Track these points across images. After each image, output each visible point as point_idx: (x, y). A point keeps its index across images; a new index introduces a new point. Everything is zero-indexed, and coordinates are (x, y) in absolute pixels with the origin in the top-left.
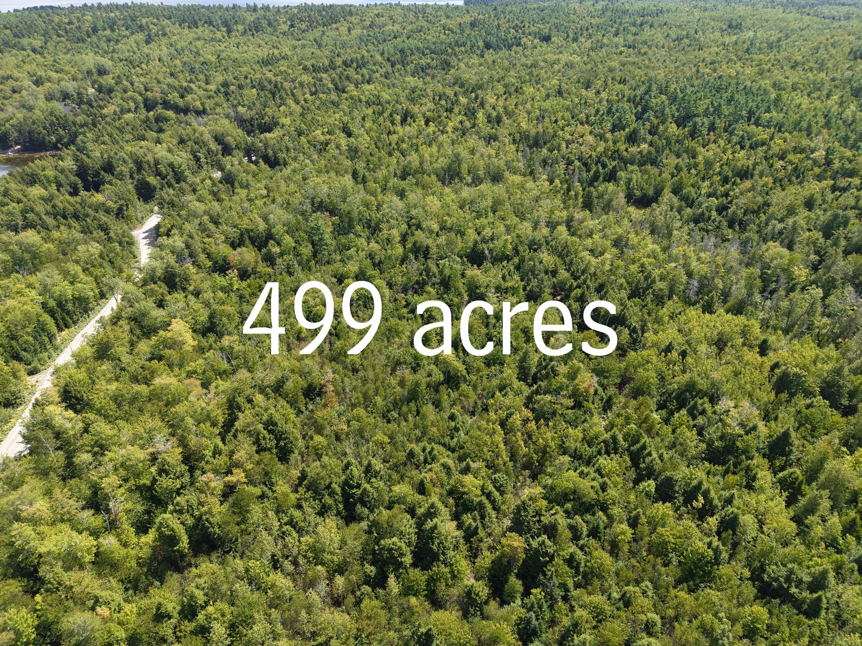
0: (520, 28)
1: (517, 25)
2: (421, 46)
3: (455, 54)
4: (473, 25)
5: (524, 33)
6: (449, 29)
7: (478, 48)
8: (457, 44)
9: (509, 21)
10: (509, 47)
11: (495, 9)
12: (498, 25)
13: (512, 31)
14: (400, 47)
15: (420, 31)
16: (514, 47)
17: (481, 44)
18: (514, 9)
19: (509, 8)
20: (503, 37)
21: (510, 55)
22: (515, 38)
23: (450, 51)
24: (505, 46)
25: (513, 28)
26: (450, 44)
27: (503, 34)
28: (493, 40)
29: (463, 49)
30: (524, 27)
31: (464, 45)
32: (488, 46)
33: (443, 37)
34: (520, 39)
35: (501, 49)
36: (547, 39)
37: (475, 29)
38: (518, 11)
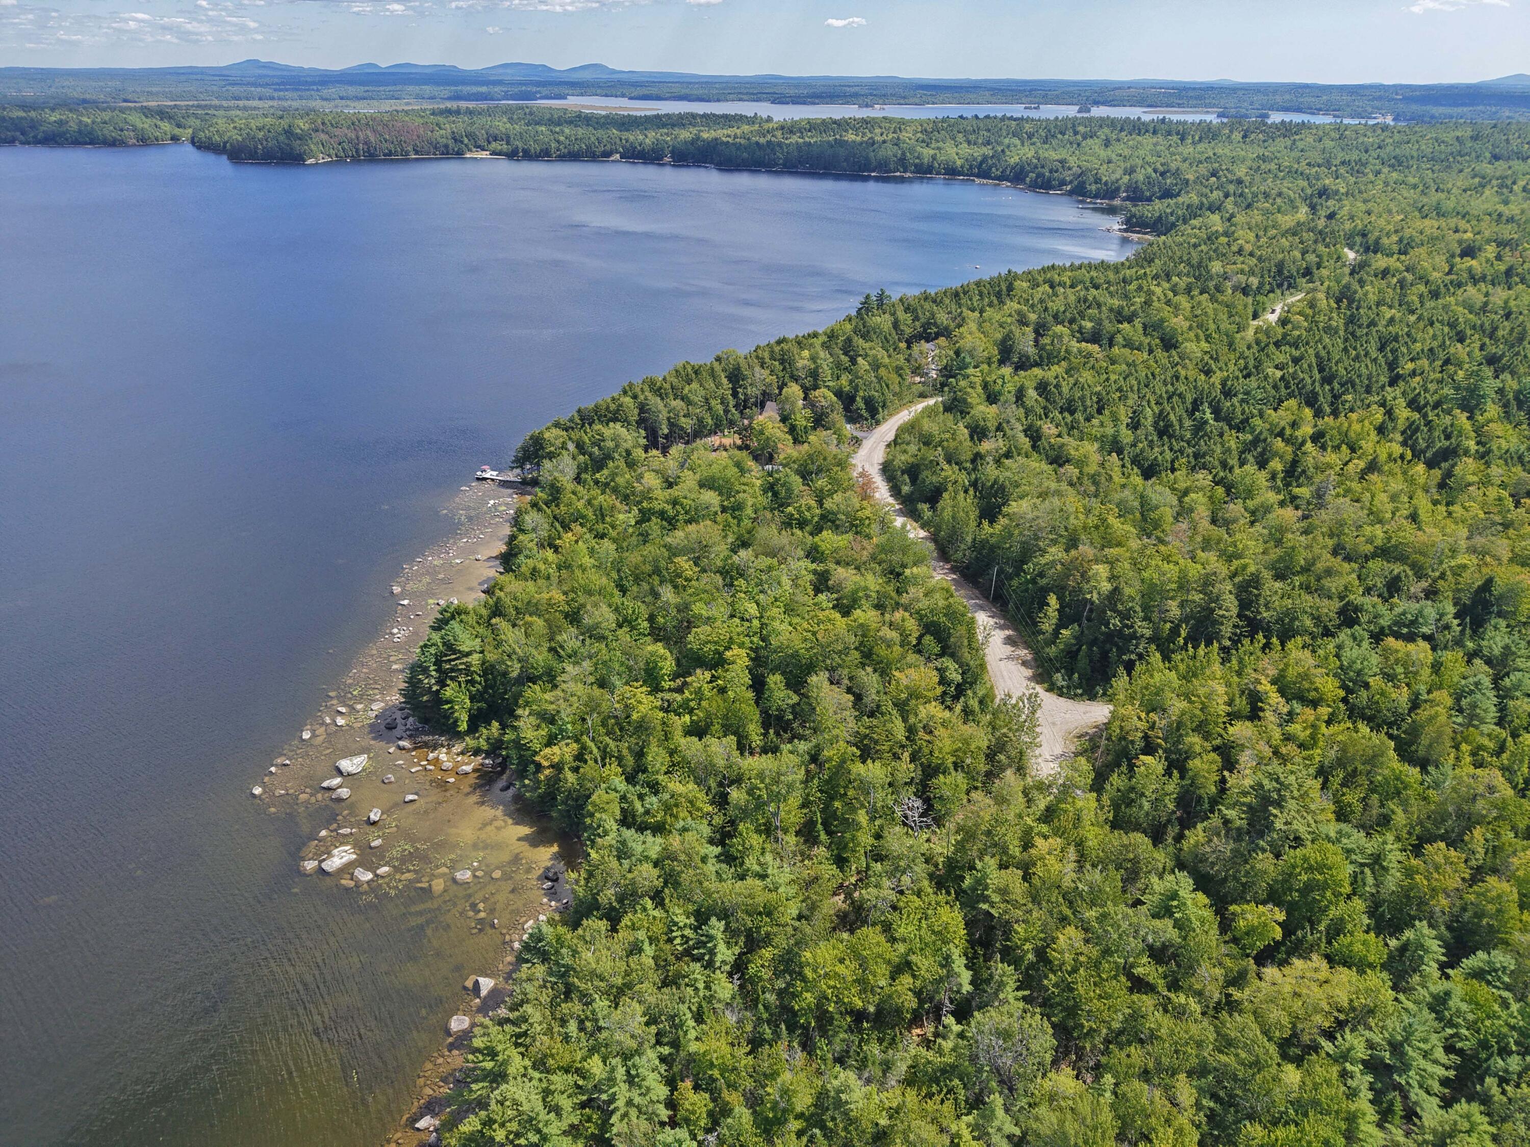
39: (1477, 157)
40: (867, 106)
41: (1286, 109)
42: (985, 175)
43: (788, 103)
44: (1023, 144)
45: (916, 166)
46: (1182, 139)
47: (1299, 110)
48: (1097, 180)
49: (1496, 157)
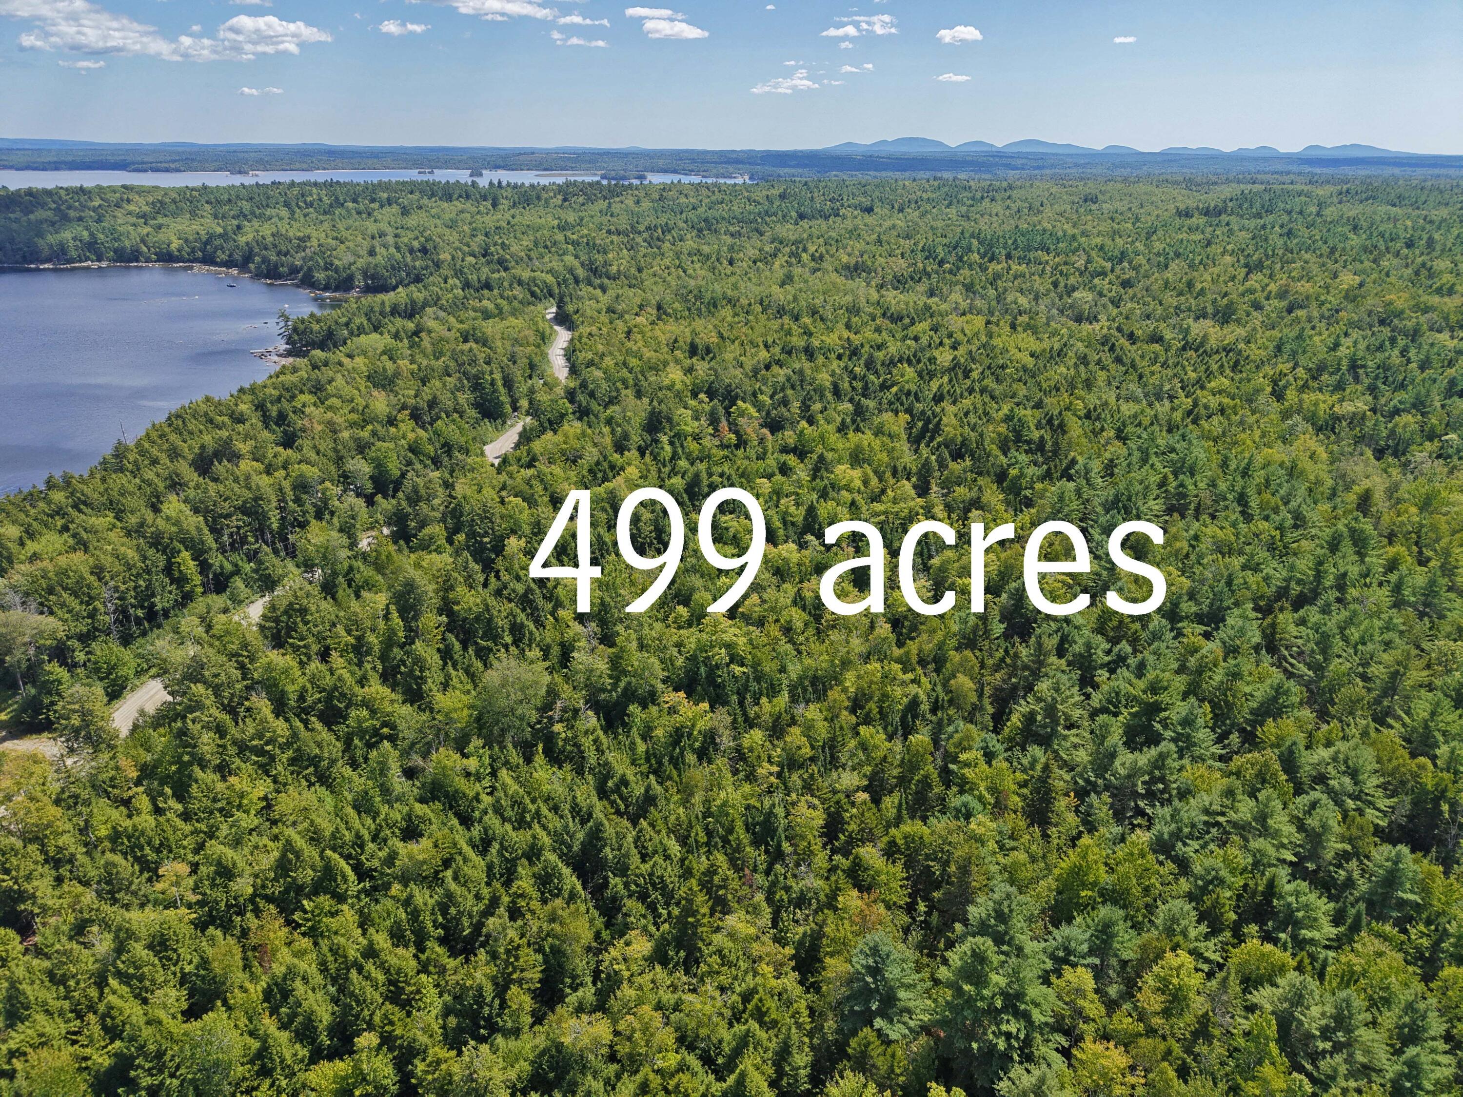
10: (827, 218)
36: (869, 210)
39: (784, 217)
40: (240, 172)
41: (665, 171)
42: (209, 260)
43: (146, 171)
44: (292, 217)
45: (116, 251)
46: (495, 205)
47: (675, 172)
48: (328, 266)
49: (802, 216)
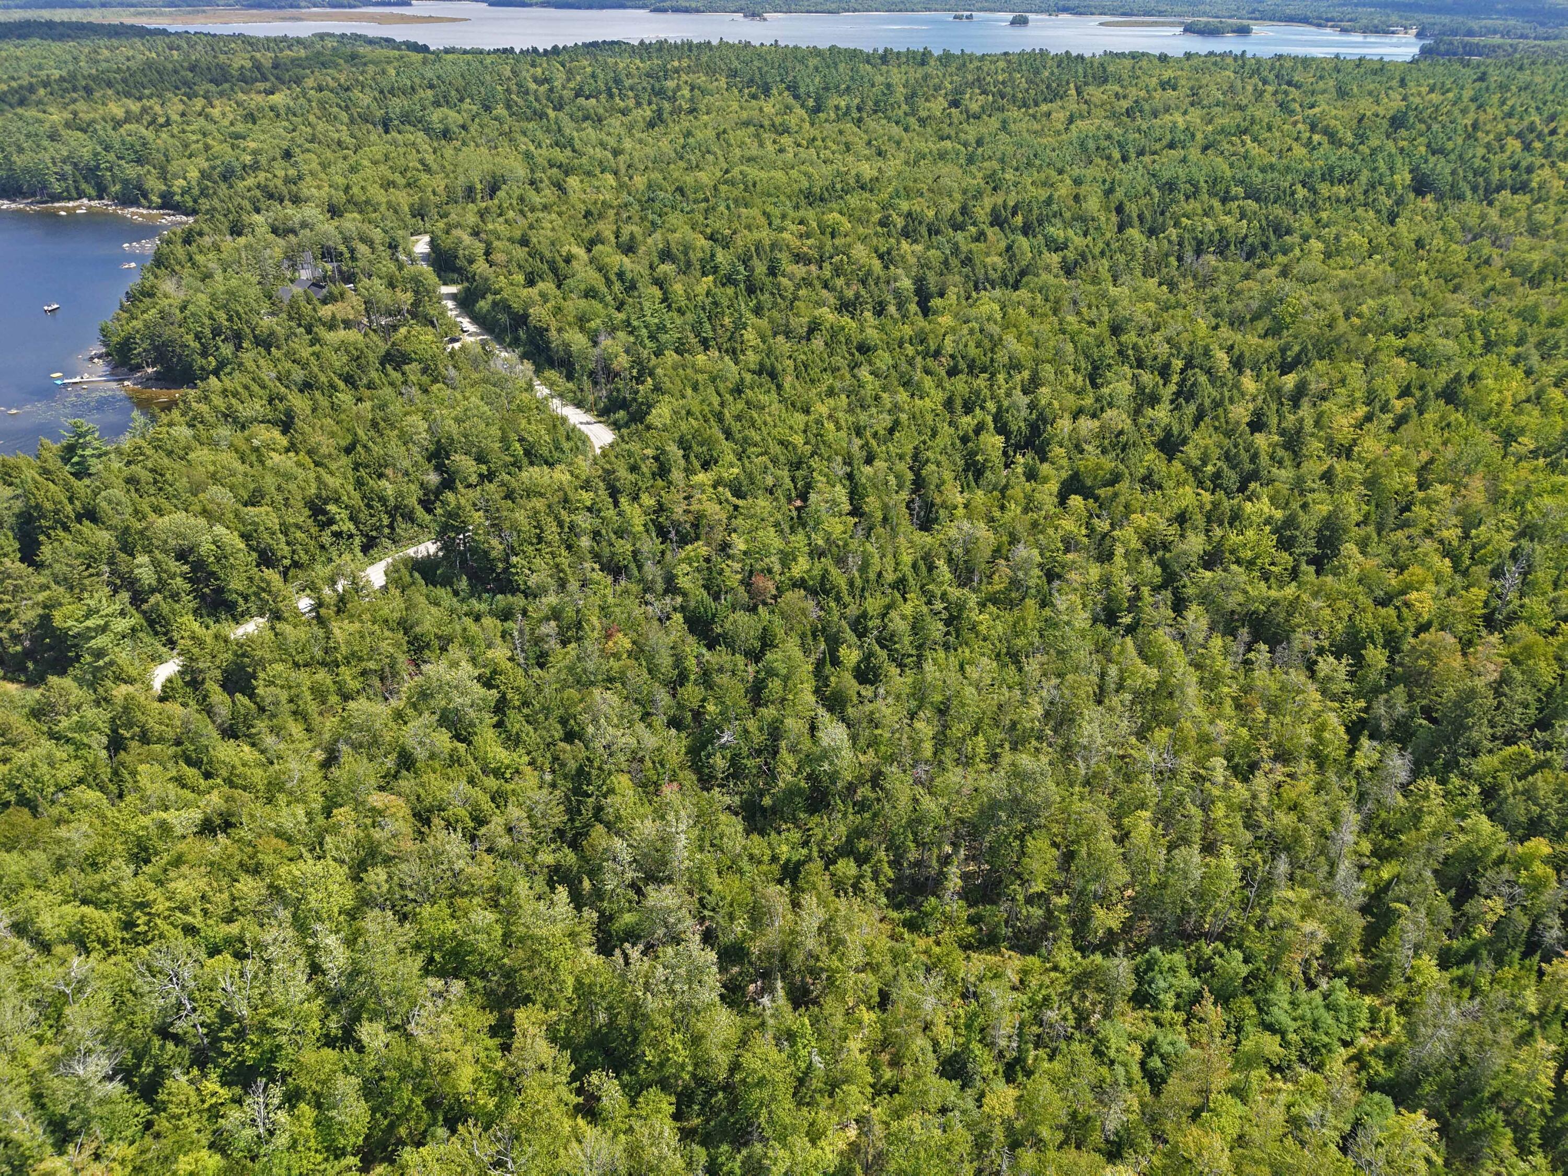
0: (1540, 137)
1: (1532, 128)
2: (1228, 173)
3: (1313, 205)
4: (1397, 122)
5: (1547, 153)
6: (1326, 132)
7: (1392, 187)
8: (1328, 176)
9: (1510, 115)
11: (1482, 78)
12: (1475, 126)
13: (1513, 145)
14: (1166, 175)
15: (1245, 132)
16: (1506, 194)
17: (1403, 177)
18: (1538, 79)
19: (1523, 77)
20: (1477, 162)
21: (1483, 217)
22: (1514, 168)
23: (1301, 193)
24: (1474, 189)
25: (1519, 136)
26: (1310, 174)
27: (1481, 151)
28: (1441, 168)
29: (1342, 191)
30: (1553, 132)
31: (1349, 178)
32: (1421, 186)
33: (1299, 151)
34: (1530, 170)
35: (1460, 197)
37: (1403, 133)
38: (1549, 86)
